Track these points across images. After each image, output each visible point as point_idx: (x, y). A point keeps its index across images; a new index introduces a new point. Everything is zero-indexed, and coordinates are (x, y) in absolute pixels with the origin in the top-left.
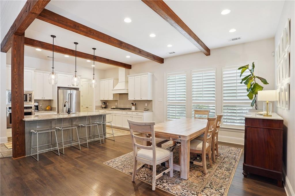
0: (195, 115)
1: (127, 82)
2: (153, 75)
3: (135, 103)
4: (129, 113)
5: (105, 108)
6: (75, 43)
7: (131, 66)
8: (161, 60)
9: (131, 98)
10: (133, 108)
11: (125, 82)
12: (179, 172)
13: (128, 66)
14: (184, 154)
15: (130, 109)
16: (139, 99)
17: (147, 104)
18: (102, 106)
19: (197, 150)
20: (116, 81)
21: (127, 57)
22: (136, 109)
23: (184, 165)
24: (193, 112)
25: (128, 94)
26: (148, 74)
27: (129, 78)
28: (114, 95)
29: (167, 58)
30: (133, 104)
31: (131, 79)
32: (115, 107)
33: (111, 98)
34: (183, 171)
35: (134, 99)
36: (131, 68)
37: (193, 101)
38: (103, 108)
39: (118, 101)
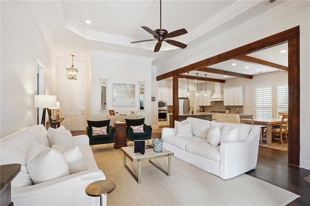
0: (279, 117)
1: (222, 93)
2: (244, 88)
3: (229, 108)
4: (225, 115)
5: (203, 111)
6: (197, 73)
7: (225, 80)
8: (251, 77)
9: (225, 104)
10: (227, 111)
11: (221, 92)
12: (265, 141)
13: (223, 81)
14: (268, 131)
15: (225, 112)
16: (233, 105)
17: (239, 109)
18: (201, 110)
19: (277, 132)
20: (213, 92)
21: (225, 77)
22: (229, 112)
23: (268, 137)
24: (278, 115)
25: (223, 101)
26: (240, 87)
27: (224, 90)
28: (212, 102)
29: (255, 75)
30: (227, 108)
31: (226, 91)
32: (211, 111)
33: (209, 104)
34: (268, 140)
35: (228, 105)
36: (225, 82)
37: (278, 106)
38: (201, 111)
39: (214, 107)
